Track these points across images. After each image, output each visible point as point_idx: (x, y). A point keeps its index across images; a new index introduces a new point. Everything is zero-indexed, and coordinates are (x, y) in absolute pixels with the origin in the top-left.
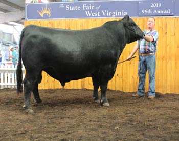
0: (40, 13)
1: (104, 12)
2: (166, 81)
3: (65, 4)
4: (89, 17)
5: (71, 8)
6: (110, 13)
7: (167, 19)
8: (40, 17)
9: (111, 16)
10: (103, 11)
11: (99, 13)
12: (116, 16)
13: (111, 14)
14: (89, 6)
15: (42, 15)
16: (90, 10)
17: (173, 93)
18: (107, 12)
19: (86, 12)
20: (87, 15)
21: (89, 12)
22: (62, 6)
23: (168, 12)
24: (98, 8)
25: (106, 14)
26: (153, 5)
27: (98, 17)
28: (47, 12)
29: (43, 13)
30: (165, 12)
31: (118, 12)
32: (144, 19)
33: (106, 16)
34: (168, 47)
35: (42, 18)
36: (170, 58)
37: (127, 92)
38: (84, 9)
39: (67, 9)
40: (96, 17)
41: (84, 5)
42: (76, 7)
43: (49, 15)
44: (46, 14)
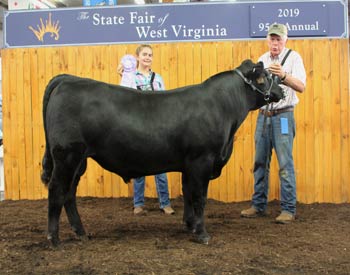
0: (36, 32)
1: (177, 29)
2: (313, 176)
3: (91, 12)
4: (143, 39)
5: (105, 21)
6: (190, 31)
7: (313, 43)
8: (36, 41)
9: (192, 38)
10: (174, 27)
11: (165, 31)
12: (202, 38)
13: (193, 33)
14: (144, 16)
15: (40, 36)
16: (145, 25)
17: (327, 201)
18: (182, 28)
19: (138, 29)
20: (140, 36)
21: (143, 28)
22: (84, 16)
23: (315, 28)
24: (162, 20)
25: (181, 33)
26: (283, 13)
27: (162, 38)
28: (51, 29)
29: (42, 33)
30: (308, 28)
31: (206, 28)
33: (181, 37)
34: (316, 103)
35: (40, 43)
36: (321, 127)
37: (230, 201)
38: (132, 22)
39: (96, 22)
40: (159, 39)
41: (132, 14)
42: (115, 18)
43: (55, 35)
44: (50, 33)
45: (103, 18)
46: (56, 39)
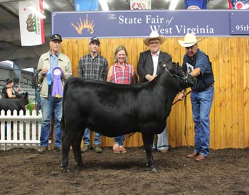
0: (76, 28)
1: (179, 28)
5: (128, 21)
6: (188, 29)
8: (77, 35)
10: (177, 26)
11: (170, 29)
12: (197, 34)
13: (190, 31)
14: (156, 18)
15: (79, 30)
16: (156, 24)
18: (183, 28)
19: (151, 27)
21: (155, 27)
22: (112, 17)
24: (169, 22)
25: (182, 31)
27: (169, 34)
29: (81, 28)
31: (199, 28)
32: (239, 38)
33: (182, 34)
35: (80, 36)
38: (147, 22)
39: (121, 22)
40: (166, 35)
41: (147, 16)
42: (135, 19)
43: (91, 30)
44: (87, 29)
45: (126, 19)
46: (91, 33)
